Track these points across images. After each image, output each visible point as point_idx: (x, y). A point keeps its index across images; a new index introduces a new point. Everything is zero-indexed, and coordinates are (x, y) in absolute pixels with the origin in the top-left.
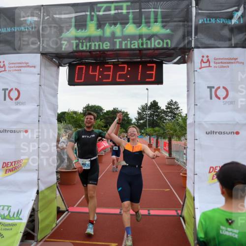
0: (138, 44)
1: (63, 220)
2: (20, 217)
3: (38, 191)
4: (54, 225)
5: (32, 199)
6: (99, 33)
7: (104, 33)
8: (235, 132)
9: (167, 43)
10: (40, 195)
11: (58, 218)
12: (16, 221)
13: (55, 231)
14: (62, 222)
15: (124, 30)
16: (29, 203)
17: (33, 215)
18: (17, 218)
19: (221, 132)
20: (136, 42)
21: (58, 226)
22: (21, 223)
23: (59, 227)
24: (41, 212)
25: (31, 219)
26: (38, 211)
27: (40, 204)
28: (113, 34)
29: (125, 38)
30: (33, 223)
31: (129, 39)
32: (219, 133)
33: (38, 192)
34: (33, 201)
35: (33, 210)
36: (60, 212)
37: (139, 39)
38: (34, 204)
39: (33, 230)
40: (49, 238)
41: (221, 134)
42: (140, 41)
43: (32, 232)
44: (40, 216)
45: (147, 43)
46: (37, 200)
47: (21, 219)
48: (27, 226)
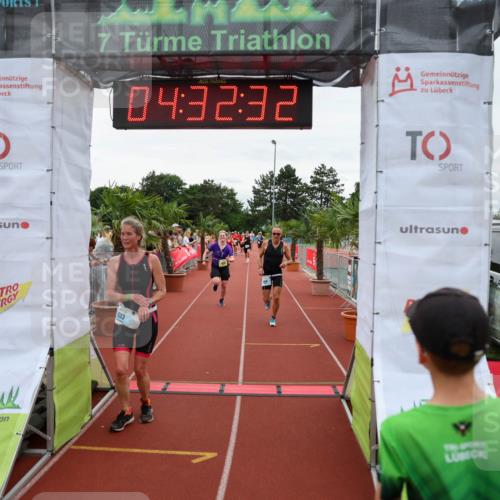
0: (263, 41)
1: (105, 407)
2: (16, 403)
3: (51, 350)
4: (87, 418)
5: (39, 365)
6: (178, 16)
7: (189, 16)
8: (460, 228)
9: (323, 43)
10: (56, 357)
11: (94, 404)
12: (6, 412)
13: (89, 429)
14: (102, 411)
15: (233, 10)
16: (33, 373)
17: (43, 399)
18: (10, 404)
19: (432, 229)
20: (257, 37)
21: (94, 419)
22: (18, 415)
23: (96, 421)
24: (58, 392)
25: (38, 406)
26: (52, 390)
27: (57, 376)
28: (210, 18)
29: (234, 28)
30: (43, 415)
31: (242, 31)
32: (427, 230)
33: (51, 352)
34: (43, 370)
35: (43, 388)
36: (97, 392)
37: (265, 30)
38: (45, 376)
39: (44, 429)
40: (76, 443)
41: (433, 232)
42: (266, 36)
43: (41, 434)
44: (58, 400)
45: (280, 40)
46: (50, 368)
47: (18, 407)
48: (31, 421)
